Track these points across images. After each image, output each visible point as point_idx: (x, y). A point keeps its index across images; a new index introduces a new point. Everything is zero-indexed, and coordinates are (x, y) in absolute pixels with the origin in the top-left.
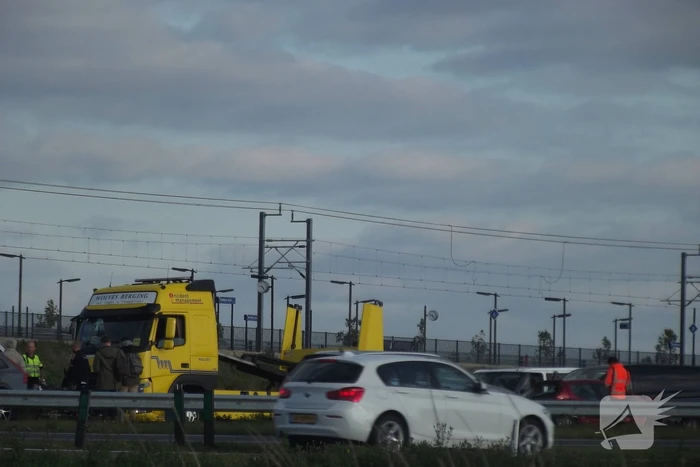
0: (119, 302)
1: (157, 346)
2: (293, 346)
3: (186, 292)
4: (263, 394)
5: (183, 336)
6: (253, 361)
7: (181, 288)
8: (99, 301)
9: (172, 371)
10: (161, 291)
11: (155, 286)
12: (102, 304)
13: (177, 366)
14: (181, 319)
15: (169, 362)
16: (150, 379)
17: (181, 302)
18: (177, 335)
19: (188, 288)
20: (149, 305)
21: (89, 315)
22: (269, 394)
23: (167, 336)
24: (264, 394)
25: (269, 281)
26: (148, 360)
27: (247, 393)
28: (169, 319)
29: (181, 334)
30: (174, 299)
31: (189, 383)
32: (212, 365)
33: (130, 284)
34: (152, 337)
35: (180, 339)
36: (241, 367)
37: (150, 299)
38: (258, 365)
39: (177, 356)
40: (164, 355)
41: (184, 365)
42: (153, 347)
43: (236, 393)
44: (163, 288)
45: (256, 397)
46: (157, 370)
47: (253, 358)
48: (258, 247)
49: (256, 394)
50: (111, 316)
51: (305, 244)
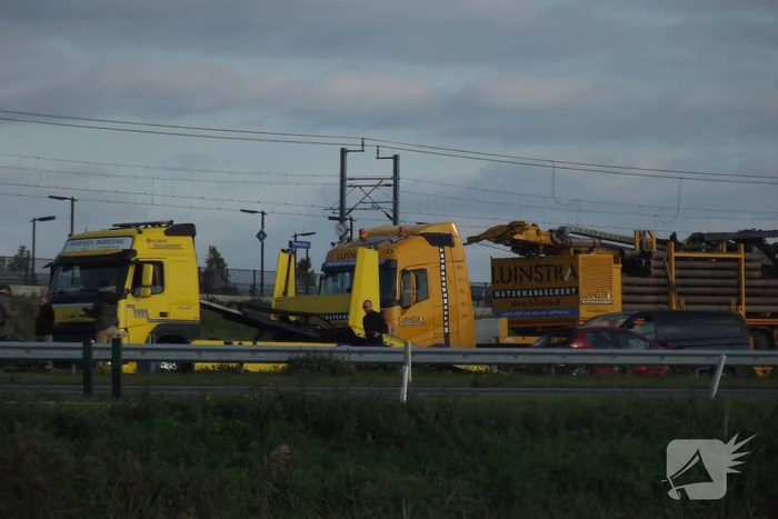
0: (94, 248)
1: (133, 294)
2: (285, 293)
3: (165, 237)
4: (248, 344)
5: (162, 284)
6: (239, 309)
7: (159, 233)
8: (74, 247)
9: (150, 321)
10: (138, 237)
11: (132, 231)
12: (77, 250)
13: (155, 315)
14: (159, 266)
15: (146, 311)
16: (126, 329)
17: (158, 247)
18: (154, 283)
19: (167, 233)
20: (124, 251)
21: (64, 263)
22: (255, 344)
23: (144, 283)
24: (250, 343)
25: (348, 222)
26: (125, 309)
27: (231, 343)
28: (146, 265)
29: (159, 282)
30: (152, 245)
31: (169, 333)
32: (193, 314)
33: (107, 228)
34: (128, 285)
35: (159, 287)
36: (227, 315)
37: (126, 245)
38: (245, 314)
39: (154, 305)
40: (141, 304)
41: (163, 314)
42: (129, 295)
43: (220, 343)
44: (140, 232)
45: (241, 347)
46: (134, 321)
47: (239, 306)
48: (339, 186)
49: (240, 344)
50: (87, 262)
51: (391, 182)
